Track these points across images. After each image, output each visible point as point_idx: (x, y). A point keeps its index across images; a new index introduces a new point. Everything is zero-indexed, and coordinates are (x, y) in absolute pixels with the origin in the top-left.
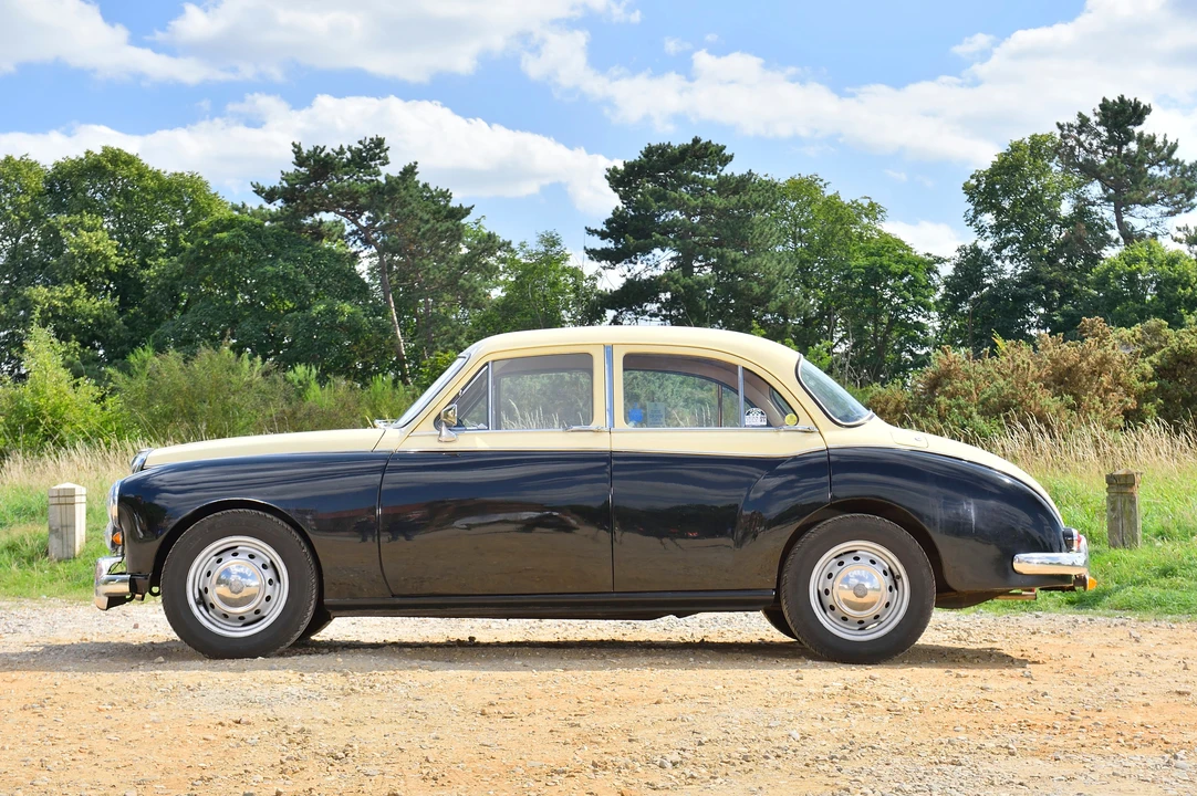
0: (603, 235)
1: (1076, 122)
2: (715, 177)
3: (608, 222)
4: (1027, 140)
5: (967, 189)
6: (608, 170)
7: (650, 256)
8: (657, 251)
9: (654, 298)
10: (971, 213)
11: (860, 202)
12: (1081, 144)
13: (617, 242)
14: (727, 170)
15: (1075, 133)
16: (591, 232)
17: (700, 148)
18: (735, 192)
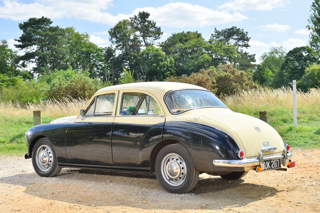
0: (19, 41)
1: (134, 17)
2: (49, 27)
3: (21, 38)
4: (123, 21)
5: (109, 32)
6: (19, 24)
7: (32, 47)
8: (34, 46)
9: (33, 57)
10: (110, 38)
11: (84, 34)
12: (135, 23)
13: (23, 43)
14: (51, 25)
15: (134, 20)
16: (16, 40)
17: (44, 19)
18: (54, 31)
